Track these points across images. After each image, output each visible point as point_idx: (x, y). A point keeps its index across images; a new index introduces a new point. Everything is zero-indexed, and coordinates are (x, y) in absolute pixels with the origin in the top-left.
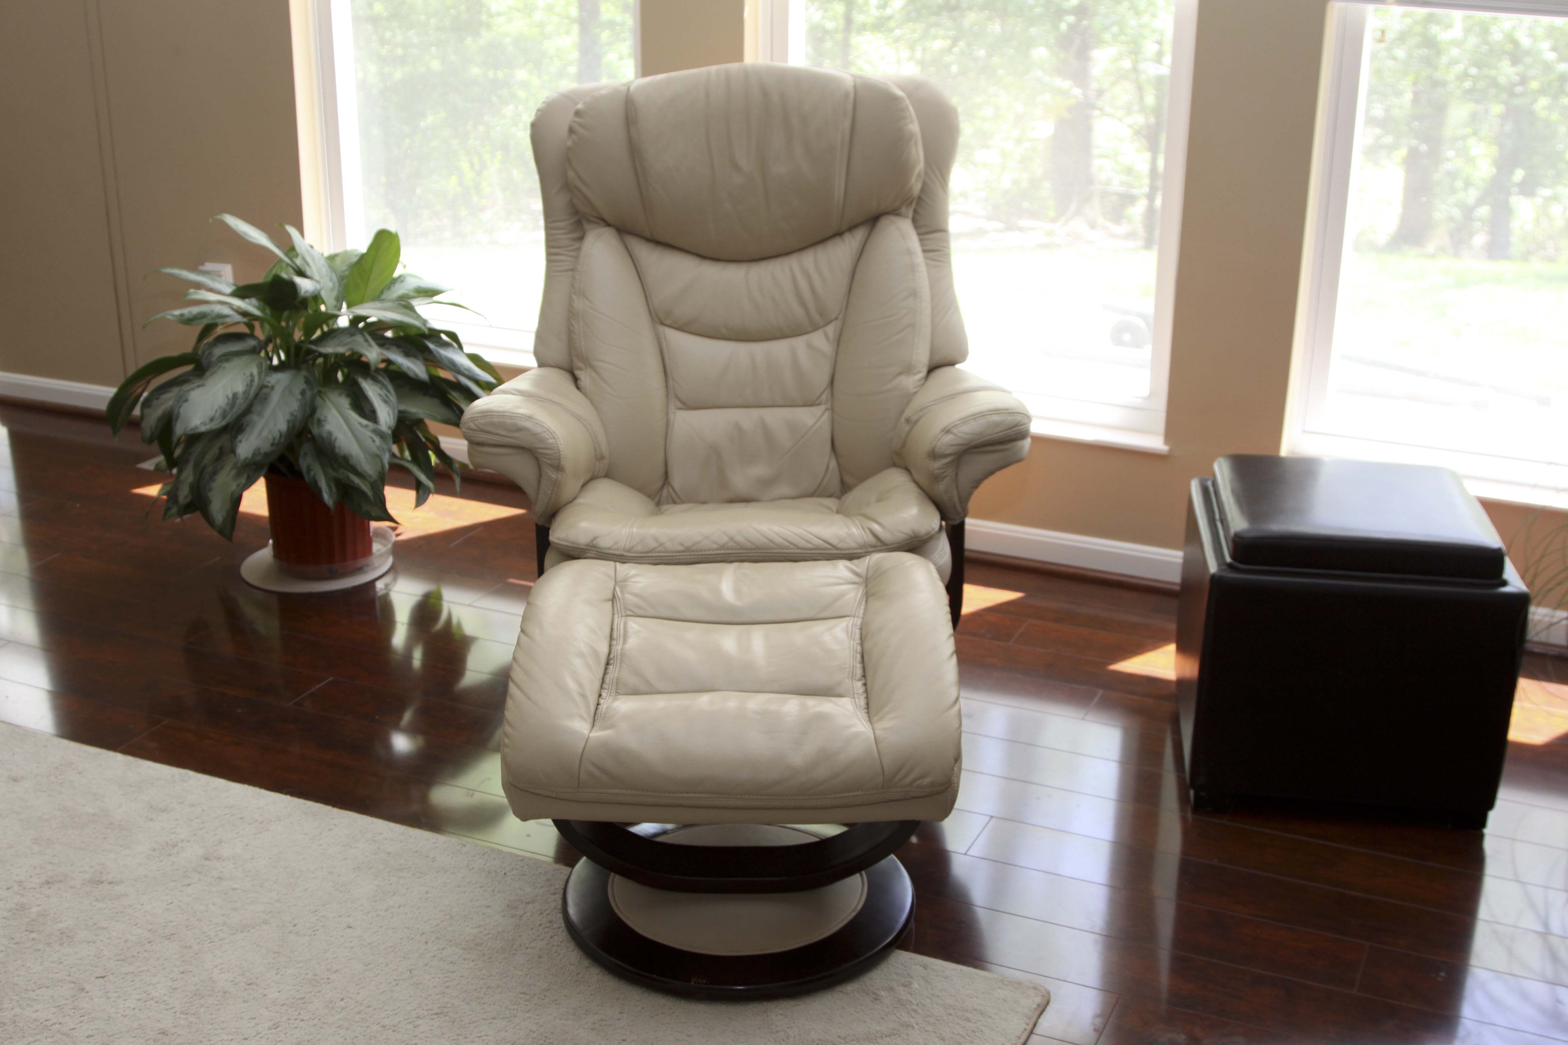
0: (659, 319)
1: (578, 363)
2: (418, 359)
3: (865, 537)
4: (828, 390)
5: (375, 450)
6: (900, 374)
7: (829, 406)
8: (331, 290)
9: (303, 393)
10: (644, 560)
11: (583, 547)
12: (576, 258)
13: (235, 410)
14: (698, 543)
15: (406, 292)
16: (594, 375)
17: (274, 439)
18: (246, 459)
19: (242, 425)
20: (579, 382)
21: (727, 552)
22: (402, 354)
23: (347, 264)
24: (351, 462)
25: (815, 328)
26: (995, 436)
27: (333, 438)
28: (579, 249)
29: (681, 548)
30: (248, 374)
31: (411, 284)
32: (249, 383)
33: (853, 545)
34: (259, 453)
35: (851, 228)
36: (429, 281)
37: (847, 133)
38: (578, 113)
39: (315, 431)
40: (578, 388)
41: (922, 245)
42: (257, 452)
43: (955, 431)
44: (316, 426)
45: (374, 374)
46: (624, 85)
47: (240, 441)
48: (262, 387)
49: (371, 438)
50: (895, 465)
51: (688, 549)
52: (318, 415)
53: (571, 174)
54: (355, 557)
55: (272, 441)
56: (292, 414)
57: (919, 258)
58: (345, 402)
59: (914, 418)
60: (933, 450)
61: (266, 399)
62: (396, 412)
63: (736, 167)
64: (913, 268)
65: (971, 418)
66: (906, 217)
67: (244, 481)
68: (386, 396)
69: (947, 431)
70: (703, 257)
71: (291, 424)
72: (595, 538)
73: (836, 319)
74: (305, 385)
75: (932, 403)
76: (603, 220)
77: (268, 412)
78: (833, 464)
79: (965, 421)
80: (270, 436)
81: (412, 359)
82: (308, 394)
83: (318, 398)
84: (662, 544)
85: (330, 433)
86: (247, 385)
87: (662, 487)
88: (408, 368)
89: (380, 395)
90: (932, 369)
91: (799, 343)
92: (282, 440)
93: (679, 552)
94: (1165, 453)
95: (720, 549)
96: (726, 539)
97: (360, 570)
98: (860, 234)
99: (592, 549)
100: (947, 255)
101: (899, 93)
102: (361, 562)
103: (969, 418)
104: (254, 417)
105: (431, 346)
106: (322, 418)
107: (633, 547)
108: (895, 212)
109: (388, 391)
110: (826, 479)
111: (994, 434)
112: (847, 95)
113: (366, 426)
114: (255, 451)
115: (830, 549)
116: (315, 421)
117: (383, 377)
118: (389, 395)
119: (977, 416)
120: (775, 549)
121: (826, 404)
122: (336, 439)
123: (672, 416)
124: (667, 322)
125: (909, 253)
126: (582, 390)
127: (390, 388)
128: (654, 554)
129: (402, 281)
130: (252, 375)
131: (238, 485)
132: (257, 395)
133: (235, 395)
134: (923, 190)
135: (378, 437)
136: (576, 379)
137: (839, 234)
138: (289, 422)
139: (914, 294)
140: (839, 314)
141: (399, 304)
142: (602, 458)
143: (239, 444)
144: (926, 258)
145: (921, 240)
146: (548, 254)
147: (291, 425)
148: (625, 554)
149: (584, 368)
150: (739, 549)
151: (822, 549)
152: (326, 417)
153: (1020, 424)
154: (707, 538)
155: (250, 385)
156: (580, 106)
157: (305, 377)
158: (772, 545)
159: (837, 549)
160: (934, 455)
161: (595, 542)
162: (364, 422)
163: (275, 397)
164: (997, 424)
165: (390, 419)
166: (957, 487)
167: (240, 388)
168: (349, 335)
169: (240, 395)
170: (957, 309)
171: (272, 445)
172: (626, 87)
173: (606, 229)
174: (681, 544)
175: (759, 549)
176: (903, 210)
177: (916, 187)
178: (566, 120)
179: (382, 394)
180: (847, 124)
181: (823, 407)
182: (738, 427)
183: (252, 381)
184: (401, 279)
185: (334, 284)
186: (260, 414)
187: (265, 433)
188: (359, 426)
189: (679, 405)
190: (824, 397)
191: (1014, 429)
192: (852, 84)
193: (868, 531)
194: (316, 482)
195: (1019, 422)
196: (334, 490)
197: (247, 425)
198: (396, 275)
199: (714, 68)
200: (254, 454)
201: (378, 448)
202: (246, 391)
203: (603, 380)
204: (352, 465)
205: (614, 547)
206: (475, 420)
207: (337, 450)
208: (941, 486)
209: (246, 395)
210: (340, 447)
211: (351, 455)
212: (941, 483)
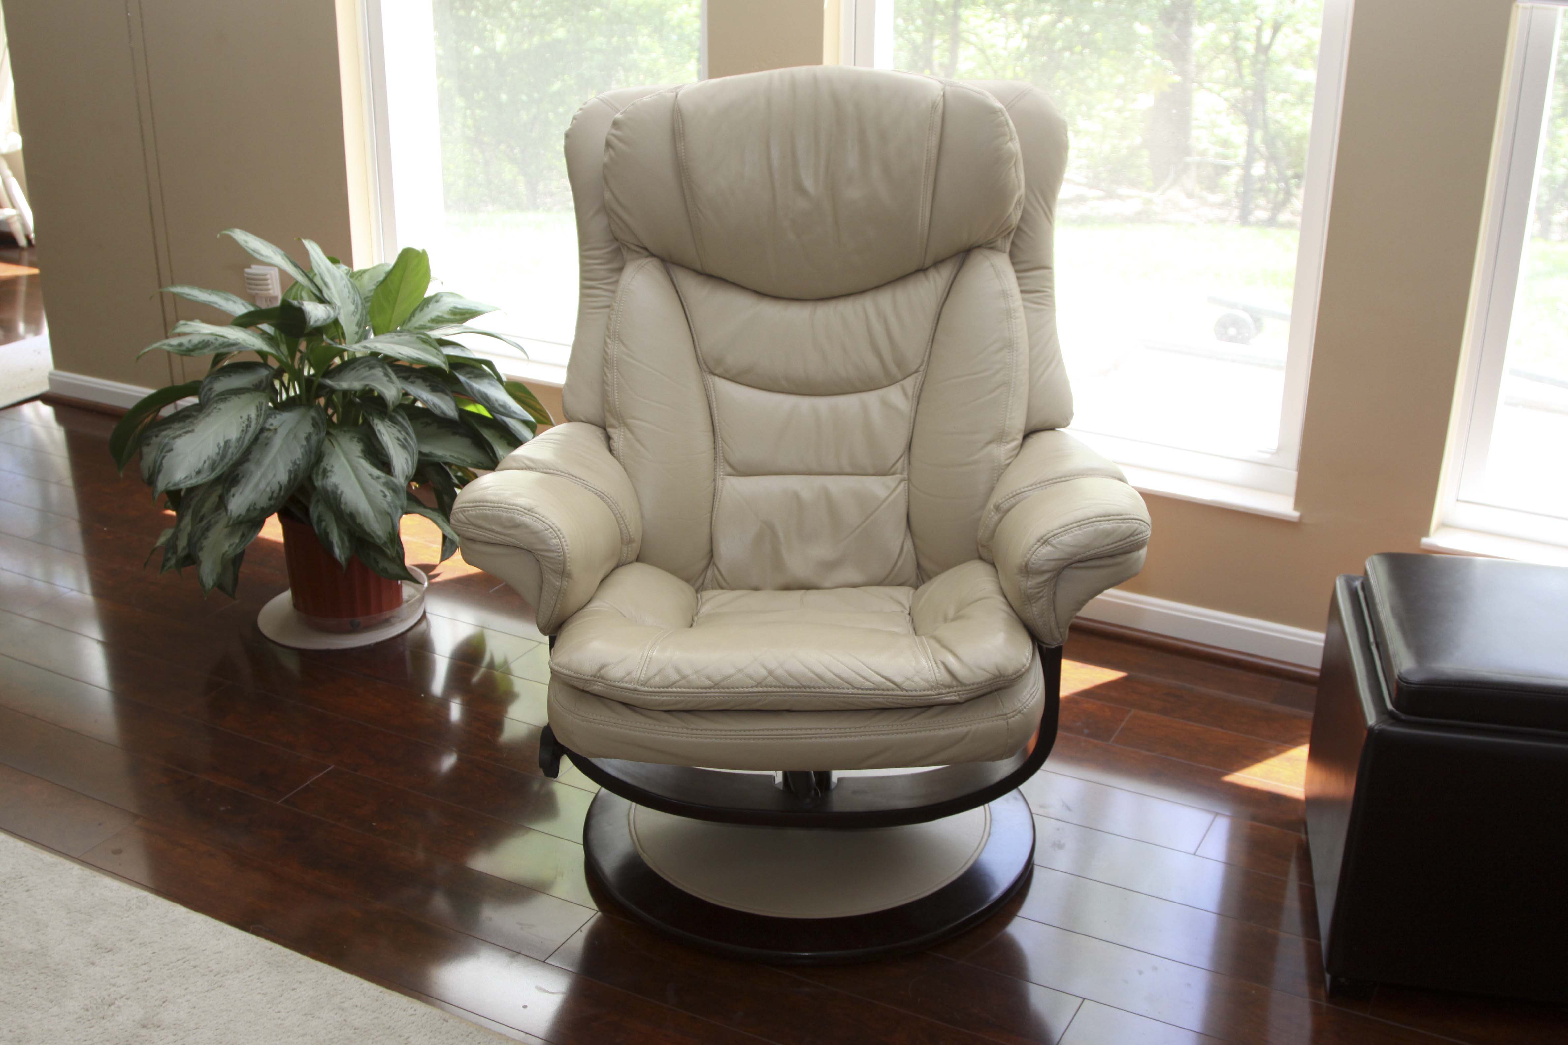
0: (708, 367)
1: (611, 420)
2: (447, 394)
3: (938, 675)
4: (904, 459)
5: (385, 506)
6: (990, 442)
7: (905, 475)
8: (353, 314)
9: (308, 438)
10: (663, 696)
11: (589, 678)
12: (614, 292)
13: (226, 460)
14: (730, 676)
15: (440, 314)
16: (629, 435)
17: (273, 492)
18: (239, 515)
19: (238, 475)
20: (611, 442)
21: (765, 689)
22: (428, 388)
23: (375, 282)
24: (358, 521)
25: (892, 382)
26: (1104, 549)
27: (339, 492)
28: (617, 282)
29: (708, 683)
30: (245, 417)
31: (448, 304)
32: (245, 429)
33: (923, 684)
34: (255, 509)
35: (938, 263)
36: (468, 301)
37: (934, 151)
38: (616, 124)
39: (318, 483)
40: (611, 450)
41: (1020, 285)
42: (252, 508)
43: (1054, 541)
44: (320, 477)
45: (393, 414)
46: (671, 91)
47: (233, 496)
48: (262, 430)
49: (382, 491)
50: (981, 558)
51: (716, 685)
52: (323, 464)
53: (608, 195)
54: (380, 610)
55: (270, 495)
56: (294, 463)
57: (1017, 300)
58: (355, 448)
59: (1005, 506)
60: (1026, 565)
61: (267, 444)
62: (416, 458)
63: (800, 189)
64: (1009, 313)
65: (1075, 525)
66: (1002, 251)
67: (237, 541)
68: (405, 439)
69: (1044, 541)
70: (761, 294)
71: (294, 475)
72: (603, 667)
73: (916, 372)
74: (313, 428)
75: (1026, 489)
76: (646, 249)
77: (267, 461)
78: (909, 545)
79: (1066, 528)
80: (268, 489)
81: (440, 394)
82: (314, 438)
83: (327, 442)
84: (684, 677)
85: (336, 486)
86: (243, 431)
87: (707, 567)
88: (434, 404)
89: (398, 439)
90: (1028, 435)
91: (872, 398)
92: (282, 493)
93: (706, 688)
94: (1296, 520)
95: (756, 686)
96: (764, 672)
97: (387, 622)
98: (945, 272)
99: (600, 680)
100: (1051, 296)
101: (998, 104)
102: (387, 614)
103: (1071, 526)
104: (251, 466)
105: (462, 378)
106: (329, 468)
107: (649, 680)
108: (989, 246)
109: (408, 434)
110: (899, 564)
111: (1103, 546)
112: (934, 106)
113: (378, 478)
114: (250, 507)
115: (893, 690)
116: (321, 470)
117: (403, 418)
118: (408, 438)
119: (1083, 522)
120: (824, 688)
121: (901, 474)
122: (342, 493)
123: (719, 483)
124: (717, 372)
125: (1005, 294)
126: (615, 452)
127: (411, 430)
128: (675, 690)
129: (437, 301)
130: (249, 419)
131: (231, 545)
132: (256, 439)
133: (227, 442)
134: (1022, 218)
135: (391, 491)
136: (608, 438)
137: (922, 270)
138: (290, 472)
139: (1009, 345)
140: (919, 367)
141: (418, 338)
142: (631, 541)
143: (231, 498)
144: (1024, 299)
145: (1018, 278)
146: (583, 287)
147: (292, 476)
148: (639, 688)
149: (618, 426)
150: (779, 687)
151: (883, 690)
152: (332, 467)
153: (1137, 532)
154: (740, 671)
155: (245, 432)
156: (618, 116)
157: (314, 419)
158: (821, 682)
159: (902, 689)
160: (1026, 570)
161: (602, 672)
162: (377, 472)
163: (277, 442)
164: (1107, 534)
165: (408, 468)
166: (1054, 609)
167: (233, 434)
168: (367, 369)
169: (233, 444)
170: (1060, 362)
171: (270, 499)
172: (674, 94)
173: (649, 260)
174: (709, 678)
175: (805, 687)
176: (999, 243)
177: (1015, 215)
178: (603, 131)
179: (401, 437)
180: (934, 141)
181: (898, 477)
182: (796, 496)
183: (248, 426)
184: (435, 299)
185: (357, 307)
186: (259, 463)
187: (262, 486)
188: (369, 477)
189: (729, 470)
190: (899, 464)
191: (1128, 540)
192: (942, 93)
193: (941, 667)
194: (327, 534)
195: (1135, 531)
196: (347, 544)
197: (243, 477)
198: (429, 293)
199: (776, 72)
200: (248, 510)
201: (389, 504)
202: (240, 437)
203: (639, 441)
204: (359, 524)
205: (626, 679)
206: (464, 511)
207: (343, 507)
208: (1035, 609)
209: (240, 442)
210: (346, 504)
211: (358, 513)
212: (1034, 605)
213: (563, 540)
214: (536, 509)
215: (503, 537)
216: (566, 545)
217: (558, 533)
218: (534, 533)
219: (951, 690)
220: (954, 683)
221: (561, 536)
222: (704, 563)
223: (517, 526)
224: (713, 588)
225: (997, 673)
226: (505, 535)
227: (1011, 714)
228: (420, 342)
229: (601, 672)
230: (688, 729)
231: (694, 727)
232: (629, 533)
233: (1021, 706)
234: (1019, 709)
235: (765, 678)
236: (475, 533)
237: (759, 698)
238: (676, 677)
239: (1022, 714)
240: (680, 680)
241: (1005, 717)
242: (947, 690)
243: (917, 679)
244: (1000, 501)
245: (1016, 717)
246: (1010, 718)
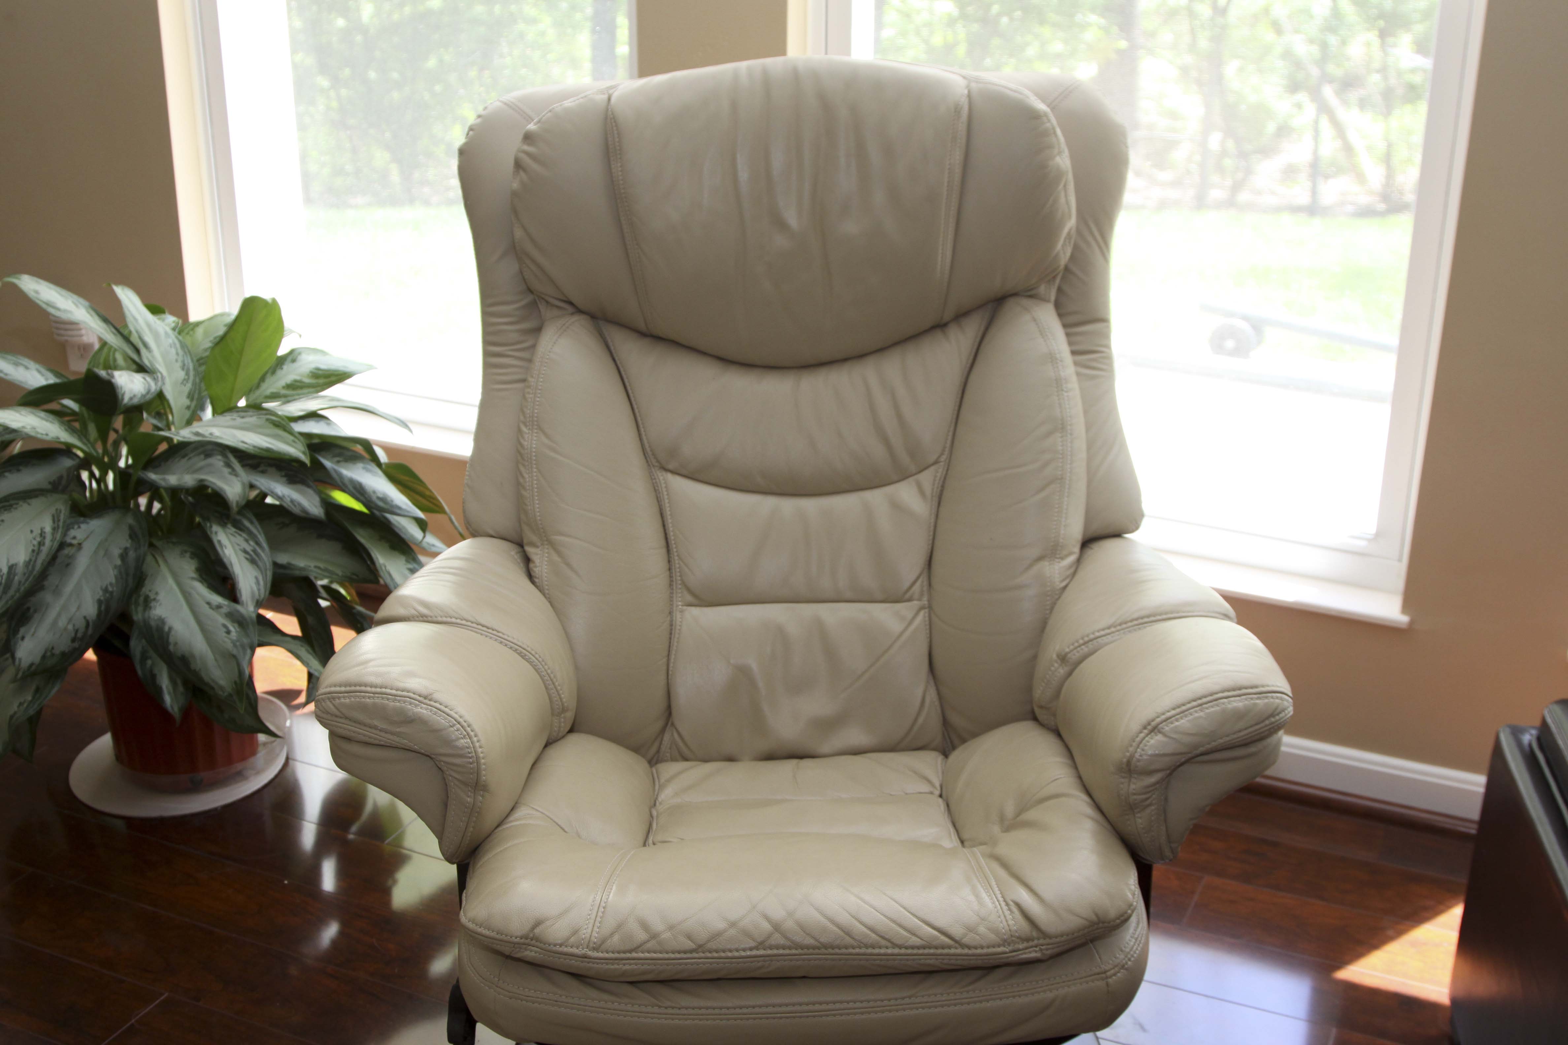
0: (658, 461)
1: (529, 535)
2: (309, 486)
3: (1011, 922)
4: (923, 579)
5: (229, 646)
7: (925, 601)
8: (182, 383)
9: (123, 556)
10: (624, 965)
11: (518, 940)
12: (530, 361)
13: (11, 592)
14: (718, 934)
15: (298, 378)
16: (556, 558)
17: (77, 631)
18: (32, 665)
19: (29, 609)
20: (531, 565)
21: (769, 952)
22: (284, 479)
23: (212, 338)
24: (193, 666)
25: (904, 476)
26: (1235, 736)
27: (166, 629)
28: (534, 347)
29: (690, 945)
30: (37, 532)
31: (308, 363)
32: (36, 548)
33: (992, 937)
34: (53, 655)
35: (961, 316)
36: (334, 360)
37: (958, 171)
38: (528, 138)
39: (138, 616)
40: (530, 576)
41: (1070, 343)
42: (49, 654)
43: (1167, 729)
44: (140, 609)
45: (238, 517)
46: (602, 92)
47: (23, 638)
48: (62, 545)
49: (224, 626)
50: (1035, 719)
51: (700, 948)
52: (145, 590)
53: (519, 233)
54: (230, 761)
55: (73, 635)
56: (105, 590)
57: (1068, 367)
58: (188, 567)
59: (1074, 656)
60: (1129, 763)
61: (68, 565)
62: (269, 575)
63: (780, 224)
64: (1059, 383)
65: (1194, 704)
66: (1045, 300)
67: (30, 698)
68: (254, 551)
69: (1152, 728)
70: (726, 361)
71: (104, 605)
72: (538, 923)
73: (936, 462)
74: (130, 541)
75: (1102, 633)
76: (571, 303)
77: (69, 588)
78: (932, 695)
79: (1182, 709)
80: (70, 627)
81: (300, 487)
82: (132, 554)
83: (149, 558)
84: (654, 936)
85: (162, 621)
86: (33, 551)
87: (663, 730)
88: (292, 501)
89: (245, 552)
90: (1085, 544)
91: (876, 498)
92: (90, 631)
93: (685, 952)
94: (1404, 626)
95: (757, 948)
96: (766, 926)
97: (240, 776)
98: (971, 329)
99: (533, 942)
100: (1108, 359)
101: (1041, 106)
102: (239, 766)
103: (1189, 706)
104: (47, 596)
105: (328, 464)
106: (152, 596)
107: (603, 942)
108: (1030, 293)
109: (258, 543)
111: (1234, 734)
112: (957, 110)
113: (219, 607)
114: (46, 652)
115: (950, 947)
116: (142, 599)
117: (252, 522)
118: (259, 550)
119: (1204, 700)
120: (853, 948)
121: (919, 600)
122: (170, 629)
123: (678, 616)
124: (671, 467)
125: (1052, 358)
126: (537, 580)
127: (262, 539)
128: (641, 955)
129: (294, 361)
130: (42, 534)
131: (21, 704)
132: (53, 559)
133: (11, 568)
134: (1073, 257)
135: (236, 625)
136: (527, 560)
137: (940, 326)
138: (100, 602)
139: (1061, 427)
140: (939, 457)
141: (267, 420)
142: (564, 710)
143: (20, 642)
144: (1076, 364)
145: (1068, 335)
146: (486, 354)
147: (103, 608)
148: (591, 953)
149: (539, 544)
150: (790, 948)
151: (936, 948)
152: (157, 593)
153: (1278, 711)
154: (733, 924)
155: (36, 552)
156: (532, 127)
157: (131, 527)
158: (848, 940)
159: (963, 946)
160: (1129, 769)
161: (537, 931)
162: (217, 599)
163: (83, 561)
164: (1239, 715)
165: (259, 590)
166: (1165, 821)
167: (21, 556)
168: (202, 456)
169: (20, 569)
170: (1123, 446)
171: (73, 640)
172: (605, 97)
173: (576, 318)
174: (689, 937)
175: (825, 946)
176: (1042, 289)
177: (1063, 251)
178: (512, 146)
179: (249, 549)
180: (958, 156)
181: (916, 604)
182: (780, 632)
183: (41, 544)
184: (292, 356)
185: (187, 374)
186: (57, 592)
187: (62, 623)
188: (207, 606)
189: (689, 598)
190: (917, 588)
191: (1267, 722)
192: (966, 92)
193: (1014, 908)
194: (153, 677)
195: (1276, 709)
196: (181, 689)
197: (35, 611)
198: (282, 351)
199: (743, 65)
200: (44, 657)
201: (234, 643)
202: (30, 560)
203: (568, 565)
204: (195, 670)
205: (572, 939)
206: (334, 698)
207: (171, 648)
208: (1139, 821)
209: (30, 567)
210: (176, 644)
211: (193, 656)
212: (1139, 815)
213: (475, 739)
214: (436, 696)
215: (391, 737)
216: (480, 747)
217: (469, 729)
218: (435, 731)
219: (1031, 944)
220: (1035, 934)
221: (472, 734)
222: (660, 724)
223: (411, 720)
224: (673, 759)
225: (1094, 918)
226: (392, 734)
227: (1112, 972)
228: (271, 426)
229: (535, 931)
230: (660, 1007)
231: (668, 1004)
232: (561, 699)
233: (1124, 959)
234: (1122, 964)
235: (769, 936)
236: (349, 730)
237: (760, 964)
238: (642, 936)
239: (1126, 969)
240: (648, 941)
241: (1104, 975)
242: (1025, 945)
243: (982, 929)
244: (1067, 650)
245: (1119, 975)
246: (1111, 977)
